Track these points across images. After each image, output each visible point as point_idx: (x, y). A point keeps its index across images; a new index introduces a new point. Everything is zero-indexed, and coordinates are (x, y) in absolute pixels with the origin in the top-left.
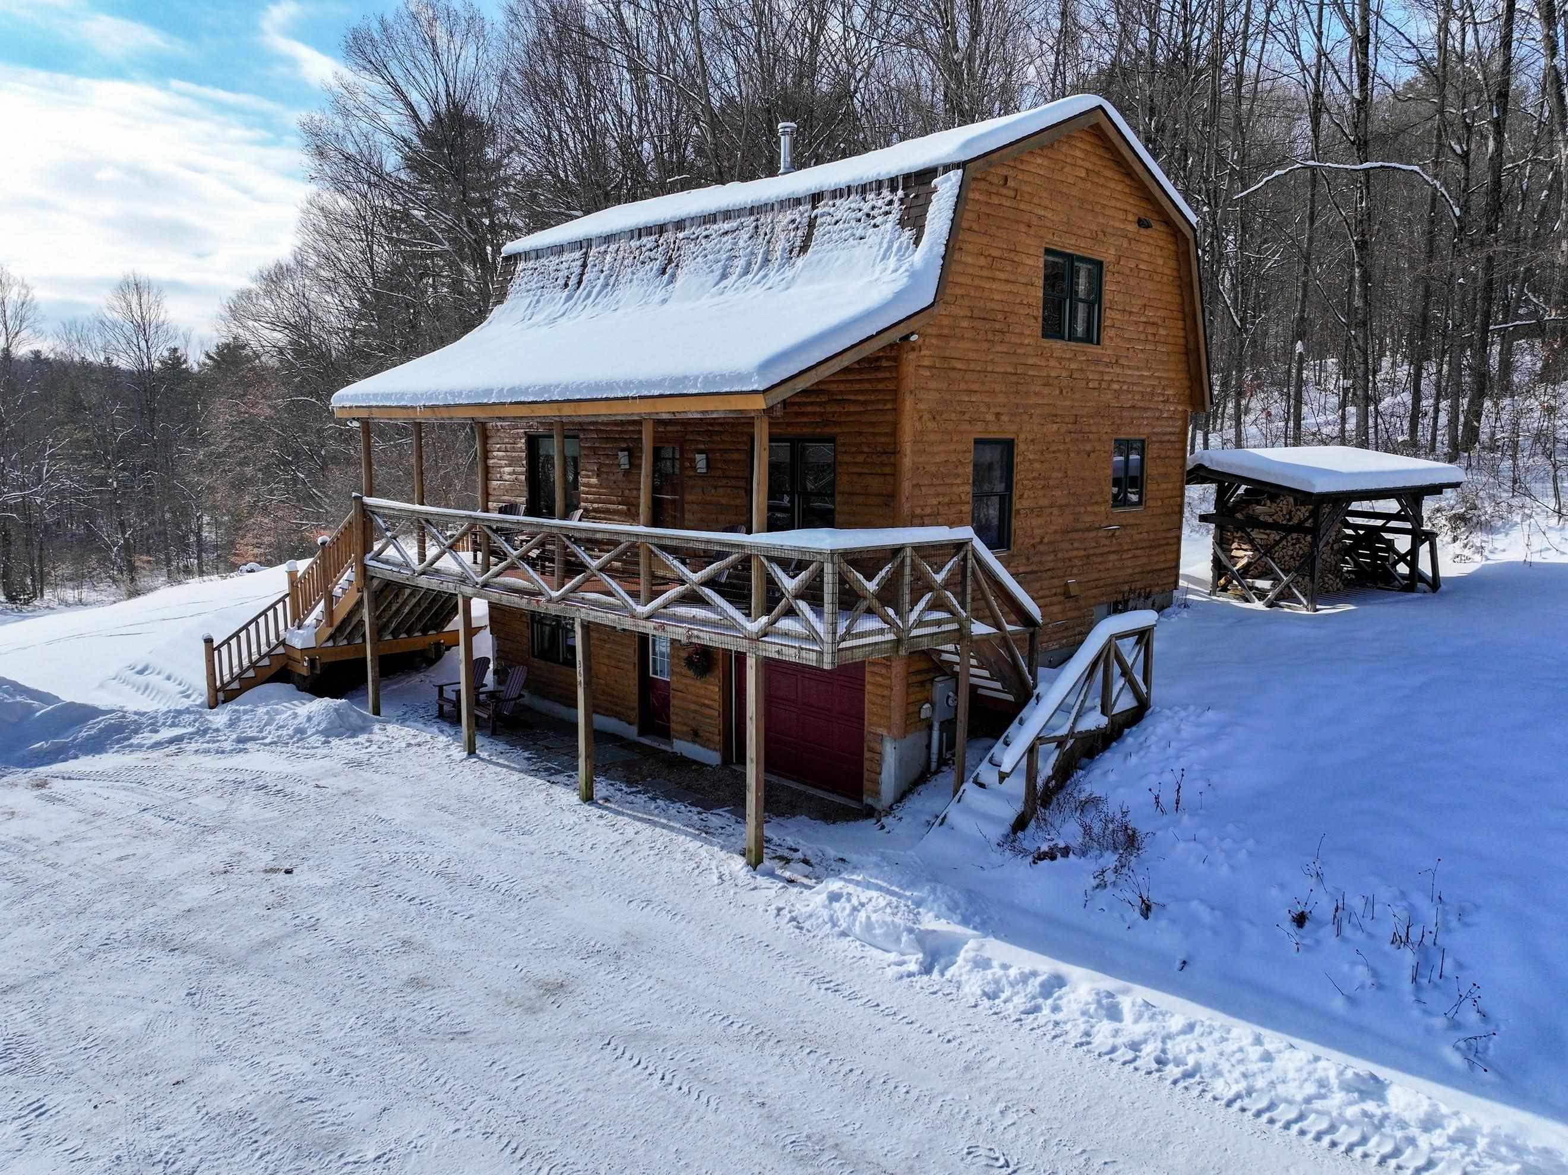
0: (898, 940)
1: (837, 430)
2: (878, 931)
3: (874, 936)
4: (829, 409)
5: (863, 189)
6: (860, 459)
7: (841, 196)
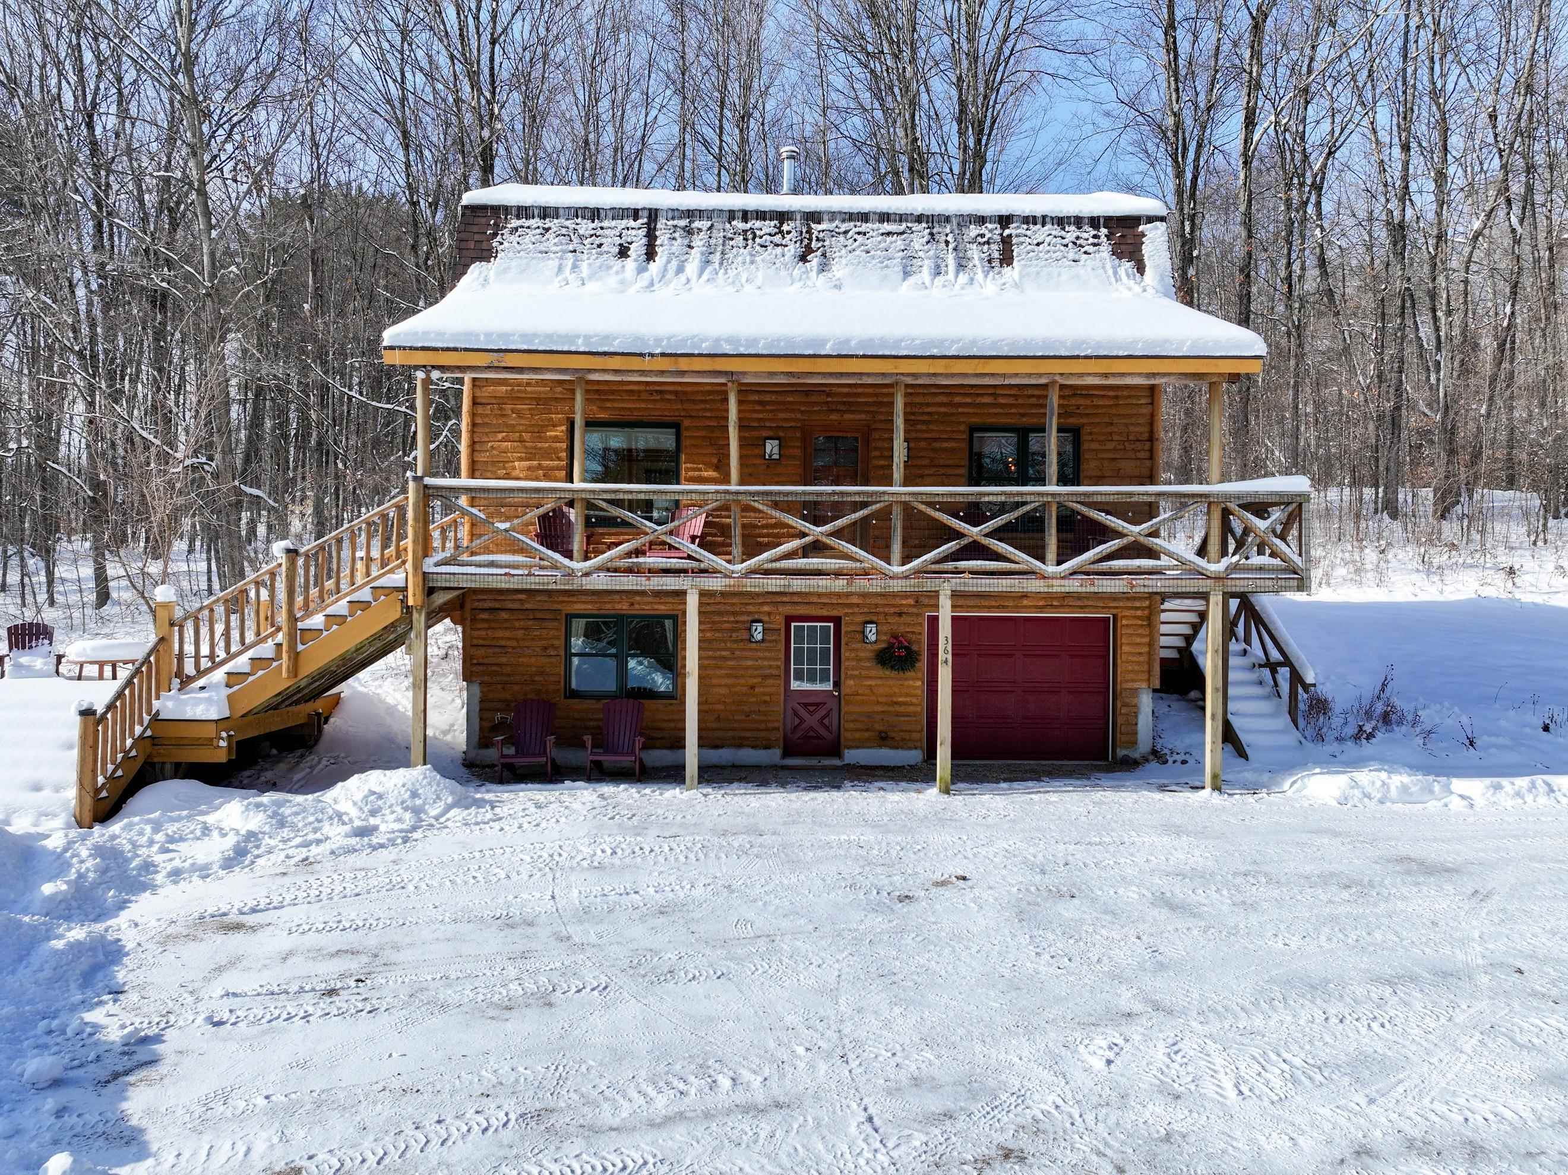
0: (1431, 792)
1: (1084, 420)
2: (1413, 789)
3: (1411, 794)
4: (1073, 401)
5: (1061, 222)
6: (1110, 446)
7: (1035, 224)
